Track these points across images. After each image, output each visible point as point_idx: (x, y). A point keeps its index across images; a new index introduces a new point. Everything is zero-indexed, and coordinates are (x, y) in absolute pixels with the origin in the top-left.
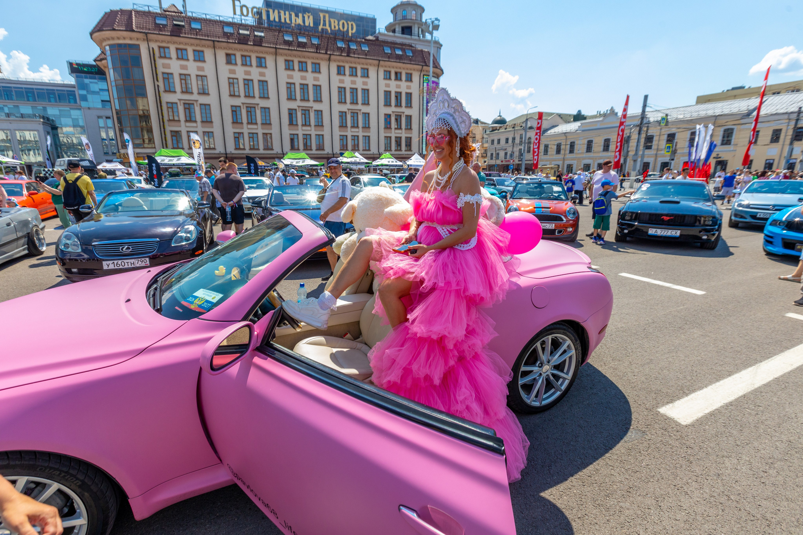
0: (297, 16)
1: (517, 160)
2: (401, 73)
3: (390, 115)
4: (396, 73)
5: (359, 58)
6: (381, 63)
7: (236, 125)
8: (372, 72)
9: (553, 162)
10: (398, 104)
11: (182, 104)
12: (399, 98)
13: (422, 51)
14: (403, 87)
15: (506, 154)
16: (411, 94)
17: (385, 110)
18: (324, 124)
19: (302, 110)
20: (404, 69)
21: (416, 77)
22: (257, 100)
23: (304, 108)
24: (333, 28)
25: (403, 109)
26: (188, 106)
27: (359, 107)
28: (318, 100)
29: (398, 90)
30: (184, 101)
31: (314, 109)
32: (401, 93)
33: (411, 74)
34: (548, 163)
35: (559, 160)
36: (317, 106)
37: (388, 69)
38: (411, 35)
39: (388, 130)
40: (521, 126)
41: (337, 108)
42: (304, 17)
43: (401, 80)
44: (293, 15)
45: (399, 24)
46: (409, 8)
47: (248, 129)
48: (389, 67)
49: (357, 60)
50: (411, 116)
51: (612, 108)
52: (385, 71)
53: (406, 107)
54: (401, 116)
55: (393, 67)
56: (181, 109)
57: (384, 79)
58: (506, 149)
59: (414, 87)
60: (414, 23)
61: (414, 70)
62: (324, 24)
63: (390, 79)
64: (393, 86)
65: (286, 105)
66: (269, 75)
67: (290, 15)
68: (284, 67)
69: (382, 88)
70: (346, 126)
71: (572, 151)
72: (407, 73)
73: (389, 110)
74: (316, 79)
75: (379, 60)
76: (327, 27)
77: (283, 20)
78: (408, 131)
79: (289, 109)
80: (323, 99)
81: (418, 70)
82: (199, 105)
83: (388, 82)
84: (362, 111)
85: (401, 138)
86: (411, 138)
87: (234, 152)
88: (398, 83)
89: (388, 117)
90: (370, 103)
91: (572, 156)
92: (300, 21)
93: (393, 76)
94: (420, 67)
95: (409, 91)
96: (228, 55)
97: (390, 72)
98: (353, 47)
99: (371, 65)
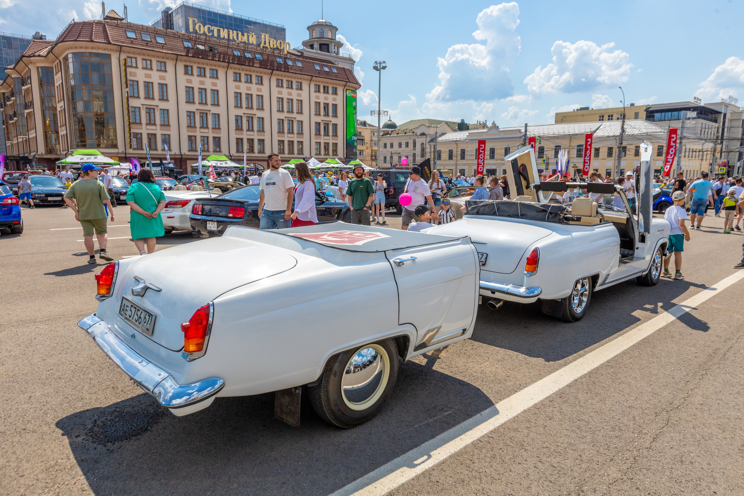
0: (243, 35)
1: (412, 164)
2: (328, 87)
3: (319, 123)
4: (324, 87)
5: (296, 73)
6: (314, 78)
7: (190, 129)
8: (305, 86)
9: (446, 167)
10: (327, 114)
11: (144, 108)
12: (326, 108)
13: (344, 69)
14: (330, 99)
15: (400, 157)
16: (336, 105)
17: (315, 119)
18: (265, 130)
19: (247, 117)
20: (331, 83)
21: (340, 91)
22: (209, 107)
23: (249, 115)
24: (271, 46)
25: (330, 118)
26: (150, 111)
27: (294, 115)
28: (261, 108)
29: (326, 102)
30: (146, 106)
31: (257, 116)
32: (328, 104)
33: (336, 88)
34: (442, 167)
35: (452, 165)
36: (259, 114)
37: (318, 83)
38: (328, 52)
39: (318, 137)
40: (413, 132)
41: (277, 116)
42: (248, 36)
43: (328, 93)
44: (240, 34)
45: (317, 41)
46: (326, 29)
47: (200, 132)
48: (319, 82)
49: (294, 75)
50: (336, 125)
51: (494, 122)
52: (315, 85)
53: (332, 116)
54: (328, 124)
55: (322, 82)
56: (143, 112)
57: (315, 92)
58: (399, 153)
59: (339, 100)
60: (331, 42)
61: (339, 85)
62: (265, 43)
63: (319, 91)
64: (322, 98)
65: (234, 112)
66: (220, 85)
67: (238, 34)
68: (232, 79)
69: (313, 100)
70: (283, 132)
71: (463, 157)
72: (333, 87)
73: (319, 119)
74: (259, 90)
75: (312, 76)
76: (267, 45)
77: (231, 38)
78: (334, 138)
79: (236, 116)
80: (265, 107)
81: (342, 85)
82: (159, 110)
83: (317, 94)
84: (297, 119)
85: (328, 143)
86: (336, 144)
87: (187, 153)
88: (326, 95)
89: (318, 124)
90: (304, 112)
91: (463, 162)
92: (245, 39)
93: (322, 90)
94: (344, 83)
95: (335, 103)
96: (186, 67)
97: (319, 86)
98: (290, 63)
99: (304, 79)
